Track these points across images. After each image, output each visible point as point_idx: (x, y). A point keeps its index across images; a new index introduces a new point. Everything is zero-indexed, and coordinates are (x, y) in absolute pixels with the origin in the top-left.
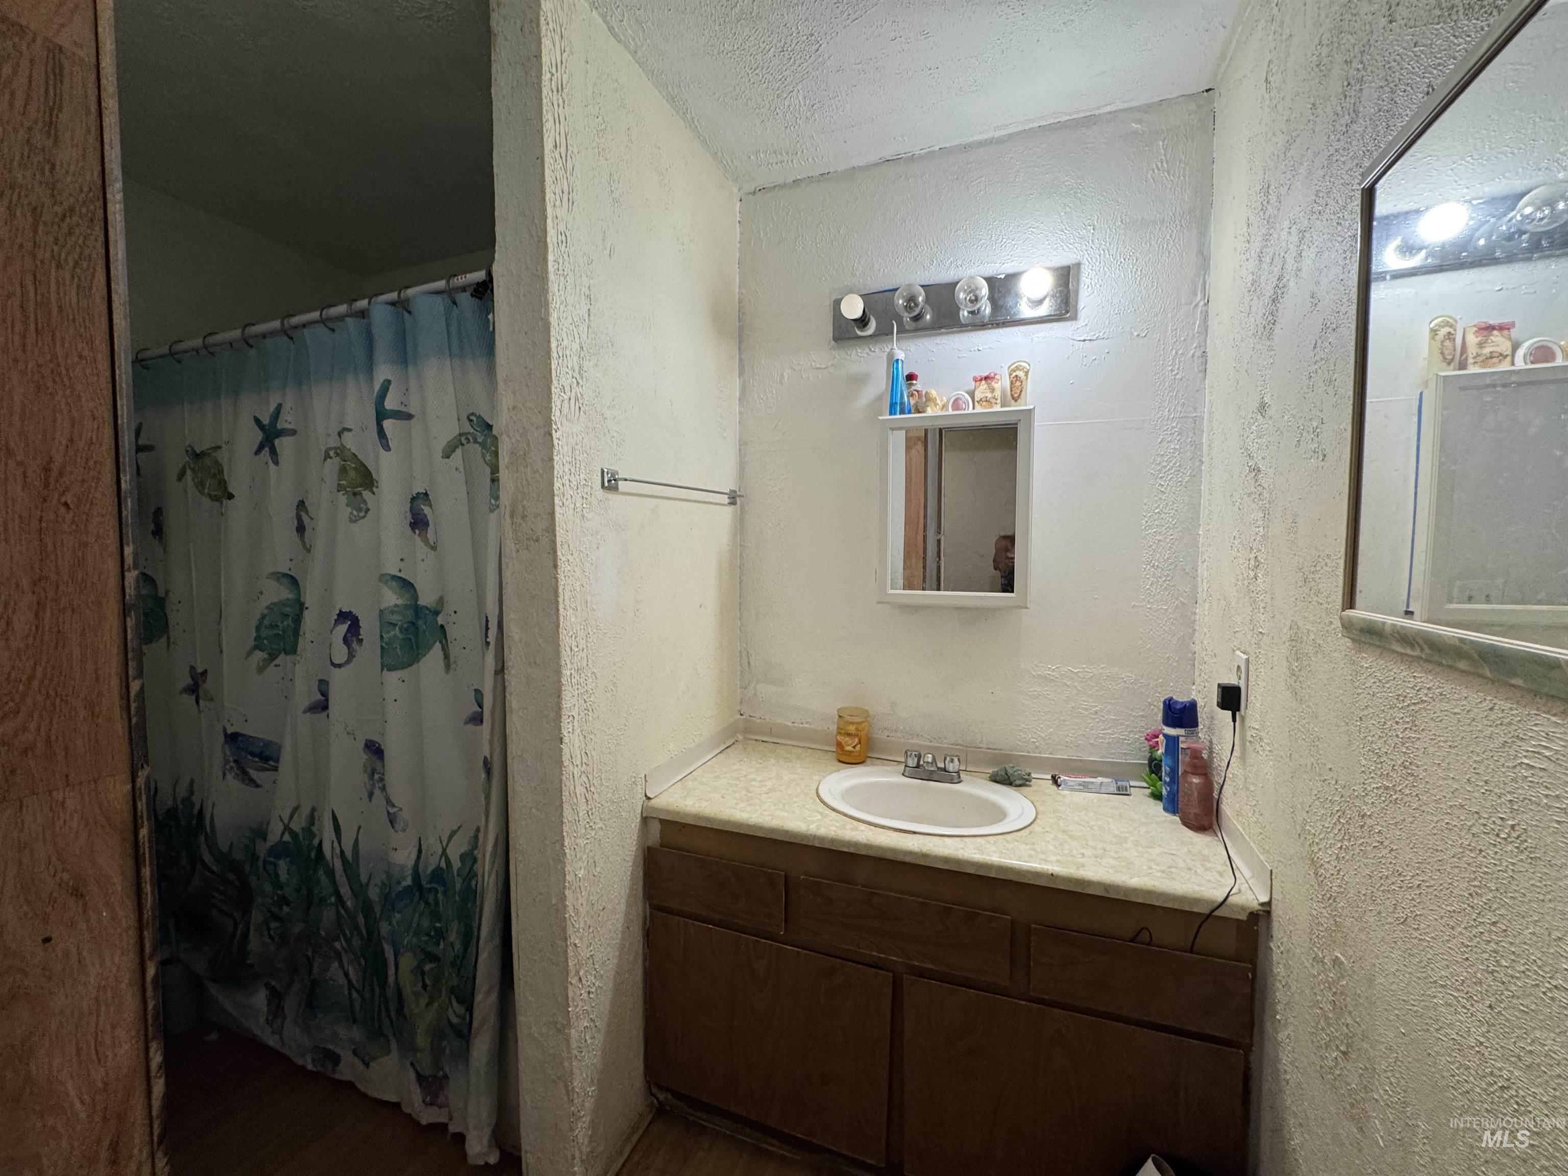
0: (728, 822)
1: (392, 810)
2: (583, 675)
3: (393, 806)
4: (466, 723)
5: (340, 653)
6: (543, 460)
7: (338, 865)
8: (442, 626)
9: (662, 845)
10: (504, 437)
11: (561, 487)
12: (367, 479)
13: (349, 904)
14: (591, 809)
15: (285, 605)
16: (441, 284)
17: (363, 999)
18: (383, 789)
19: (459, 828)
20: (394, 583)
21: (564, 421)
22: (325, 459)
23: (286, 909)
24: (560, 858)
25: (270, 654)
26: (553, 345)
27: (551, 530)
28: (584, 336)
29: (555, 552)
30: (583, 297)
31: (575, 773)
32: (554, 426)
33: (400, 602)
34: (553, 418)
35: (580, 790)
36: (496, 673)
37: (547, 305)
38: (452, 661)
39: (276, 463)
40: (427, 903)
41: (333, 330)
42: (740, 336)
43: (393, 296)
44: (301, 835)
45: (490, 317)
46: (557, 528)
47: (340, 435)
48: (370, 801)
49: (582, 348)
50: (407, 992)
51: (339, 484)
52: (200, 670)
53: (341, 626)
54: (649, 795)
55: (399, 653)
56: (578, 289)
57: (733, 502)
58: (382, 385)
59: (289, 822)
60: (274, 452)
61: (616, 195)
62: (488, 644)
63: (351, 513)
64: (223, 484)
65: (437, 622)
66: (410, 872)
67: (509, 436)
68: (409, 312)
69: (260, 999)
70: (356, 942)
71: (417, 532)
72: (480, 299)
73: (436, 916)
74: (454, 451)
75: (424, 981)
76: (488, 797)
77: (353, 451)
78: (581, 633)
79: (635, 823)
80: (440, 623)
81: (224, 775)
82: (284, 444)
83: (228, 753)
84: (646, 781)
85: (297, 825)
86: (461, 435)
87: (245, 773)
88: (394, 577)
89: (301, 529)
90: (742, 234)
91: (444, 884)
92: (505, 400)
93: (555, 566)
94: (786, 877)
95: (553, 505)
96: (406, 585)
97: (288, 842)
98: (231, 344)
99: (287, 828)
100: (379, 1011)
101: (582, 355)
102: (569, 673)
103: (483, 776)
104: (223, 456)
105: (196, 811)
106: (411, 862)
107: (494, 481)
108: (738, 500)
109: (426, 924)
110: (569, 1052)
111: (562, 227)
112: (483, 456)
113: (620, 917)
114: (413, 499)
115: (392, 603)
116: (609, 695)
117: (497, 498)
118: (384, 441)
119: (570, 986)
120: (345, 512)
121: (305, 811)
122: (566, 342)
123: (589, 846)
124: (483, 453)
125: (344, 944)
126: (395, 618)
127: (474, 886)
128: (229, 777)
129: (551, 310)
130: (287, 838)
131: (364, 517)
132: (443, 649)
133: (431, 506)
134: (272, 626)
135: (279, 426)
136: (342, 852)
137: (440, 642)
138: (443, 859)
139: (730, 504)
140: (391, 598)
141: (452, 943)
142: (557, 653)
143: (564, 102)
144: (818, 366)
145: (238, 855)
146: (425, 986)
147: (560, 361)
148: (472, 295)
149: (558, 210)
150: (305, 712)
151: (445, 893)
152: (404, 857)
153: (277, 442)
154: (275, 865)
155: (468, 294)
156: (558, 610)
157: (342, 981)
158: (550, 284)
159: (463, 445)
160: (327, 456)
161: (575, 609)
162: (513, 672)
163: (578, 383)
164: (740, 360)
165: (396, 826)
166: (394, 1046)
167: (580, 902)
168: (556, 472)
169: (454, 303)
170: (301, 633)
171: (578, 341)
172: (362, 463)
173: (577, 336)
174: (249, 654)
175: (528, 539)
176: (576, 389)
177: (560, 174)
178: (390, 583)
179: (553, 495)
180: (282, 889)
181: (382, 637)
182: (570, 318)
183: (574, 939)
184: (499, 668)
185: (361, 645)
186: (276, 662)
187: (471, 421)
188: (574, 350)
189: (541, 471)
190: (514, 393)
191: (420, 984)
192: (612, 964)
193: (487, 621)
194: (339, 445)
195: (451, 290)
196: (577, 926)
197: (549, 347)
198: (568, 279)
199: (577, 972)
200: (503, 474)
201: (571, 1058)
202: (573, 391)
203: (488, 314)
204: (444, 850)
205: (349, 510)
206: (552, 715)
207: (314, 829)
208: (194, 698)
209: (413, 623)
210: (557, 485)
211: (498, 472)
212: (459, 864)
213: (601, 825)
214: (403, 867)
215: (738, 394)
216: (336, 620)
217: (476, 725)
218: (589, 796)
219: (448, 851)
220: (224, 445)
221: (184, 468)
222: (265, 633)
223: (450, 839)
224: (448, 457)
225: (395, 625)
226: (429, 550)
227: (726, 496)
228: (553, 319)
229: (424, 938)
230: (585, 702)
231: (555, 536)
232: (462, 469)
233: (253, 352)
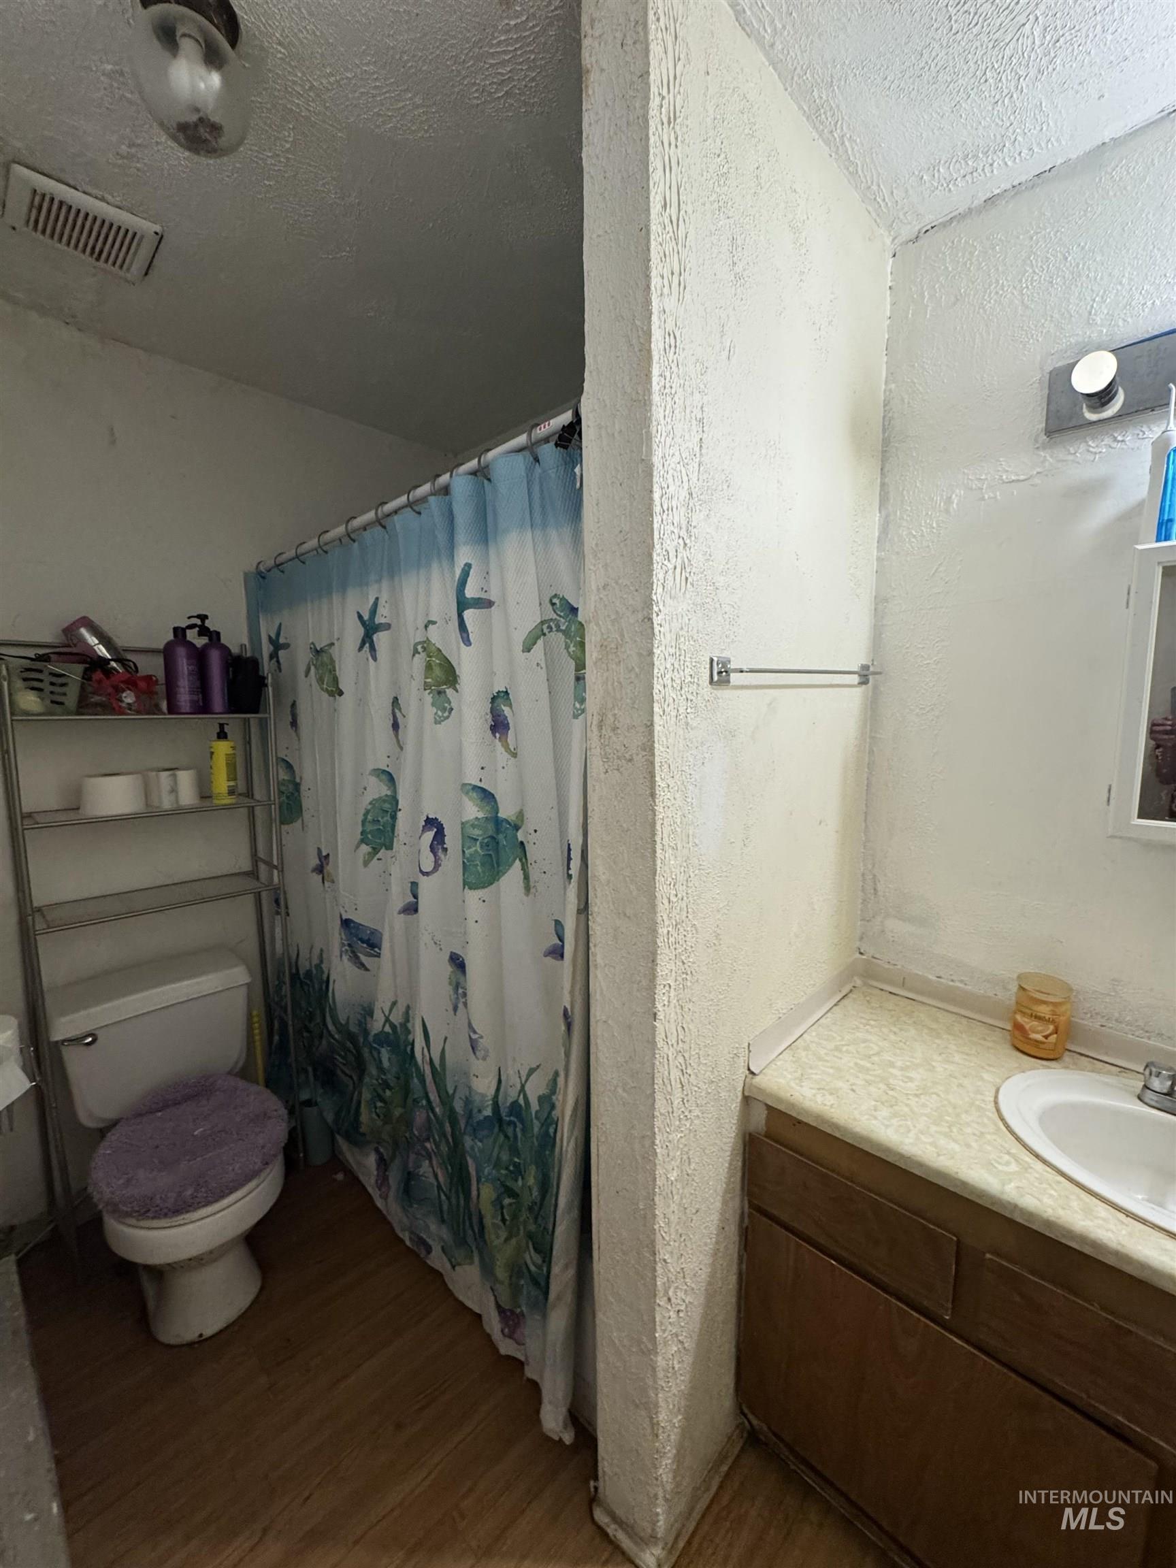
0: (868, 1140)
1: (474, 1036)
2: (681, 930)
3: (475, 1032)
4: (545, 956)
5: (427, 862)
6: (640, 655)
7: (427, 1071)
8: (522, 843)
9: (767, 1135)
10: (592, 625)
11: (661, 689)
12: (450, 676)
13: (437, 1110)
14: (687, 1095)
15: (384, 801)
16: (522, 439)
17: (450, 1203)
18: (465, 1004)
19: (538, 1067)
20: (475, 794)
21: (668, 601)
22: (414, 655)
23: (388, 1093)
24: (649, 1156)
25: (374, 849)
26: (656, 496)
27: (649, 748)
28: (694, 478)
29: (653, 776)
30: (694, 422)
31: (670, 1055)
32: (655, 609)
33: (481, 815)
34: (654, 598)
35: (675, 1074)
36: (579, 912)
37: (649, 437)
38: (532, 884)
39: (375, 659)
40: (506, 1137)
41: (419, 513)
42: (884, 452)
43: (473, 464)
44: (399, 1029)
45: (577, 470)
46: (656, 745)
47: (426, 627)
48: (455, 1015)
49: (690, 494)
50: (488, 1221)
51: (425, 682)
52: (324, 854)
53: (428, 833)
54: (752, 1069)
55: (480, 870)
56: (688, 411)
57: (864, 681)
58: (463, 569)
59: (389, 1015)
60: (373, 649)
61: (739, 269)
62: (570, 877)
63: (436, 714)
64: (336, 680)
65: (517, 839)
66: (491, 1102)
67: (597, 624)
68: (489, 480)
69: (371, 1160)
70: (444, 1148)
71: (498, 735)
72: (566, 447)
73: (514, 1151)
74: (535, 643)
75: (502, 1214)
76: (567, 1054)
77: (438, 645)
78: (681, 878)
79: (735, 1105)
80: (520, 839)
81: (341, 956)
82: (381, 639)
83: (344, 937)
84: (750, 1051)
85: (396, 1018)
86: (542, 623)
87: (357, 957)
88: (475, 788)
89: (395, 726)
90: (893, 304)
91: (522, 1121)
92: (594, 576)
93: (653, 795)
94: (959, 1242)
95: (651, 713)
96: (487, 796)
97: (388, 1033)
98: (340, 540)
99: (387, 1020)
100: (464, 1222)
101: (691, 504)
102: (665, 932)
103: (563, 1028)
104: (335, 651)
105: (325, 979)
106: (492, 1091)
107: (579, 679)
108: (871, 678)
109: (505, 1157)
110: (655, 1382)
111: (670, 326)
112: (567, 647)
113: (715, 1217)
114: (494, 699)
115: (472, 817)
116: (710, 950)
117: (583, 701)
118: (465, 635)
119: (657, 1308)
120: (430, 711)
121: (401, 1008)
122: (672, 488)
123: (683, 1140)
124: (566, 643)
125: (434, 1147)
126: (476, 832)
127: (552, 1135)
128: (345, 958)
129: (655, 447)
130: (388, 1029)
131: (448, 717)
132: (523, 869)
133: (511, 707)
134: (376, 821)
135: (377, 621)
136: (431, 1059)
137: (520, 860)
138: (522, 1096)
139: (861, 683)
140: (473, 811)
141: (529, 1187)
142: (653, 907)
143: (676, 139)
144: (1013, 478)
145: (353, 1028)
146: (504, 1220)
147: (665, 517)
148: (557, 445)
149: (666, 300)
150: (400, 913)
151: (524, 1130)
152: (484, 1086)
153: (375, 637)
154: (379, 1053)
155: (552, 444)
156: (655, 852)
157: (432, 1180)
158: (654, 408)
159: (544, 634)
160: (416, 652)
161: (675, 848)
162: (599, 920)
163: (685, 544)
164: (883, 485)
165: (478, 1053)
166: (476, 1259)
167: (671, 1209)
168: (656, 671)
169: (537, 460)
170: (396, 834)
171: (686, 485)
172: (447, 659)
173: (685, 478)
174: (357, 847)
175: (619, 758)
176: (683, 554)
177: (669, 247)
178: (470, 794)
179: (651, 701)
180: (385, 1074)
181: (463, 852)
182: (677, 453)
183: (663, 1253)
184: (582, 907)
185: (446, 855)
186: (377, 856)
187: (553, 604)
188: (681, 499)
189: (637, 670)
190: (606, 566)
191: (500, 1218)
192: (704, 1275)
193: (569, 850)
194: (425, 639)
195: (533, 445)
196: (667, 1238)
197: (651, 499)
198: (676, 399)
199: (666, 1292)
200: (590, 673)
201: (657, 1389)
202: (680, 555)
203: (574, 467)
204: (523, 1086)
205: (435, 710)
206: (644, 983)
207: (409, 1025)
208: (321, 876)
209: (492, 837)
210: (657, 687)
211: (584, 668)
212: (538, 1108)
213: (697, 1112)
214: (483, 1096)
215: (877, 534)
216: (423, 827)
217: (556, 958)
218: (685, 1080)
219: (527, 1088)
220: (335, 642)
221: (309, 664)
222: (369, 828)
223: (529, 1075)
224: (529, 651)
225: (476, 840)
226: (509, 757)
227: (856, 676)
228: (656, 460)
229: (503, 1172)
230: (684, 963)
231: (653, 755)
232: (543, 665)
233: (356, 544)
